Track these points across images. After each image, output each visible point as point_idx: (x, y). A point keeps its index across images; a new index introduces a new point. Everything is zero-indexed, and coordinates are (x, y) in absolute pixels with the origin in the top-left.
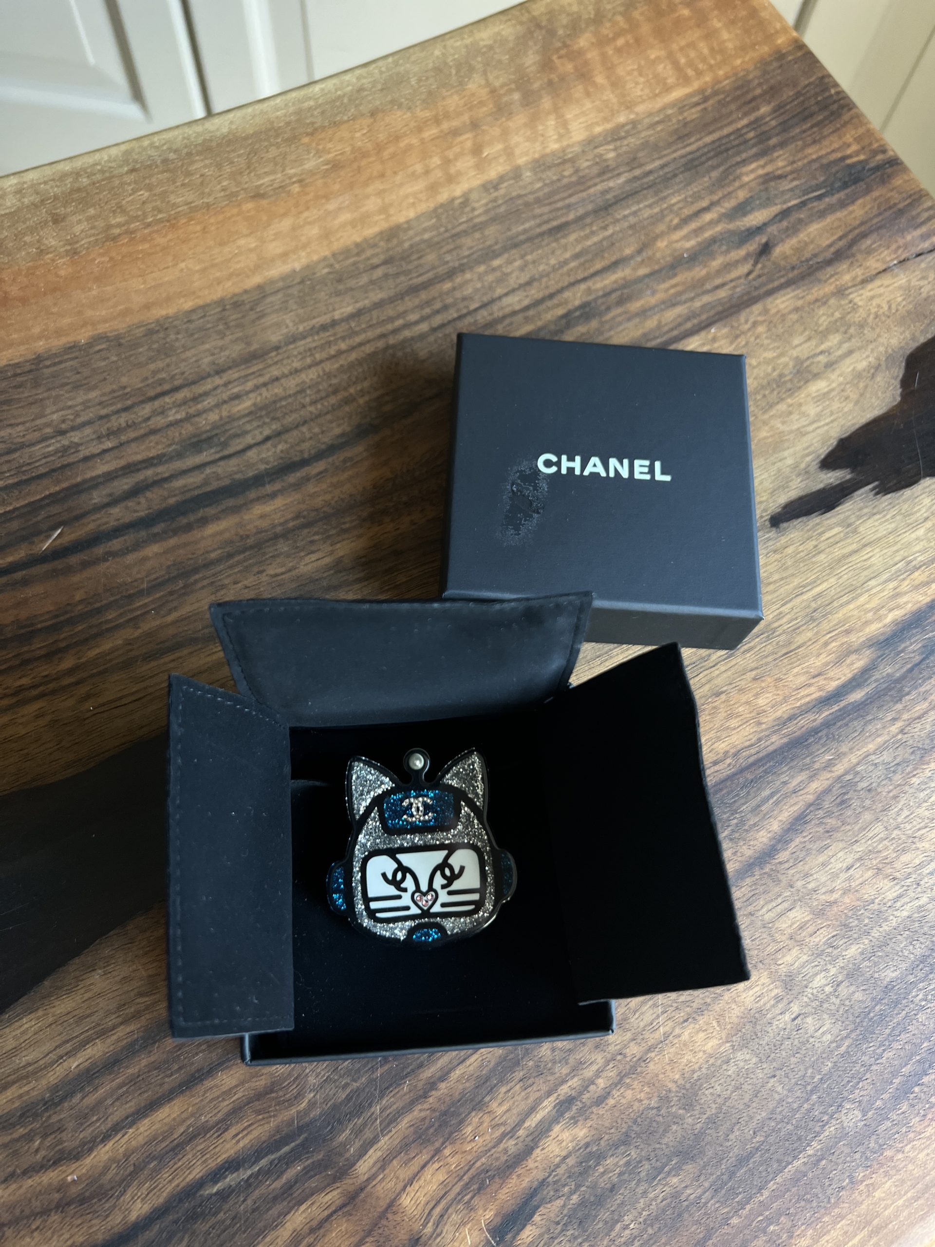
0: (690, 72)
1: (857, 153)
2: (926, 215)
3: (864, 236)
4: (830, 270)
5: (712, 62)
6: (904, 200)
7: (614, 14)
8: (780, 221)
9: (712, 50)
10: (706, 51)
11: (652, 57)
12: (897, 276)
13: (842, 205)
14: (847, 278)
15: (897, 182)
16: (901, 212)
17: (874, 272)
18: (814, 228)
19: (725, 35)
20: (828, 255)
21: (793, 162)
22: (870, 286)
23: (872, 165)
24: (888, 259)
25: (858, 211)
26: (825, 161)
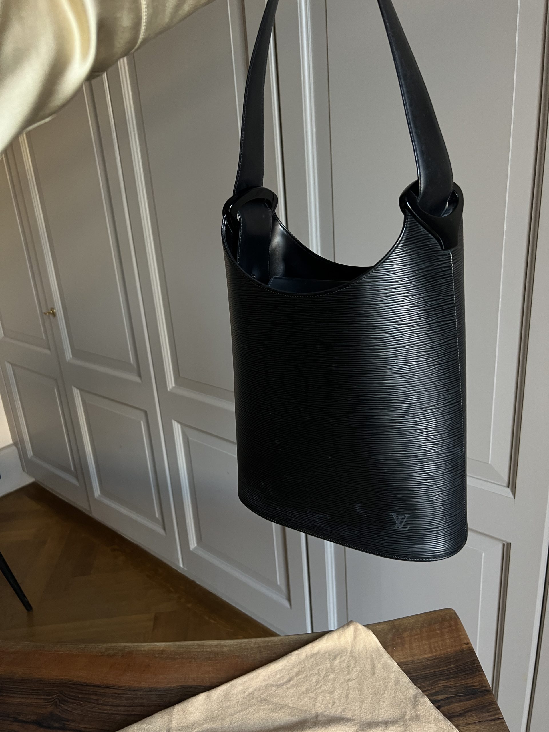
0: (434, 650)
1: (477, 686)
2: (493, 709)
3: (471, 711)
4: (456, 719)
5: (441, 648)
6: (487, 703)
7: (417, 628)
8: (447, 700)
9: (442, 645)
10: (440, 645)
11: (424, 643)
12: (476, 726)
13: (467, 700)
14: (461, 722)
15: (487, 697)
16: (485, 707)
17: (470, 723)
18: (455, 705)
19: (448, 641)
20: (457, 714)
21: (456, 684)
22: (467, 727)
23: (480, 690)
24: (476, 720)
25: (471, 703)
26: (466, 685)
